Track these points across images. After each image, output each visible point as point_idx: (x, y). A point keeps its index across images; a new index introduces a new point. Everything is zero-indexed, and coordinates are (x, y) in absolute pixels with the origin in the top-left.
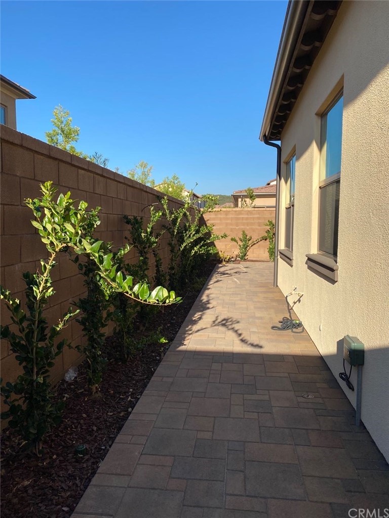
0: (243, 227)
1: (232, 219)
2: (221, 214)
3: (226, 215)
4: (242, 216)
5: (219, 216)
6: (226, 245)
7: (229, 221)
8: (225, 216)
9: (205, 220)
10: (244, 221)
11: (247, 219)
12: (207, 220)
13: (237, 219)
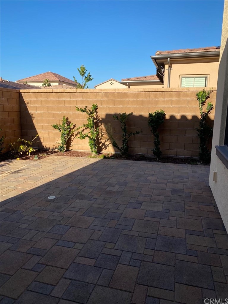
0: (65, 112)
1: (53, 102)
2: (41, 96)
3: (47, 97)
4: (64, 99)
5: (40, 99)
6: (49, 133)
7: (51, 105)
8: (45, 99)
9: (26, 102)
10: (67, 105)
11: (69, 102)
12: (27, 103)
13: (59, 102)
